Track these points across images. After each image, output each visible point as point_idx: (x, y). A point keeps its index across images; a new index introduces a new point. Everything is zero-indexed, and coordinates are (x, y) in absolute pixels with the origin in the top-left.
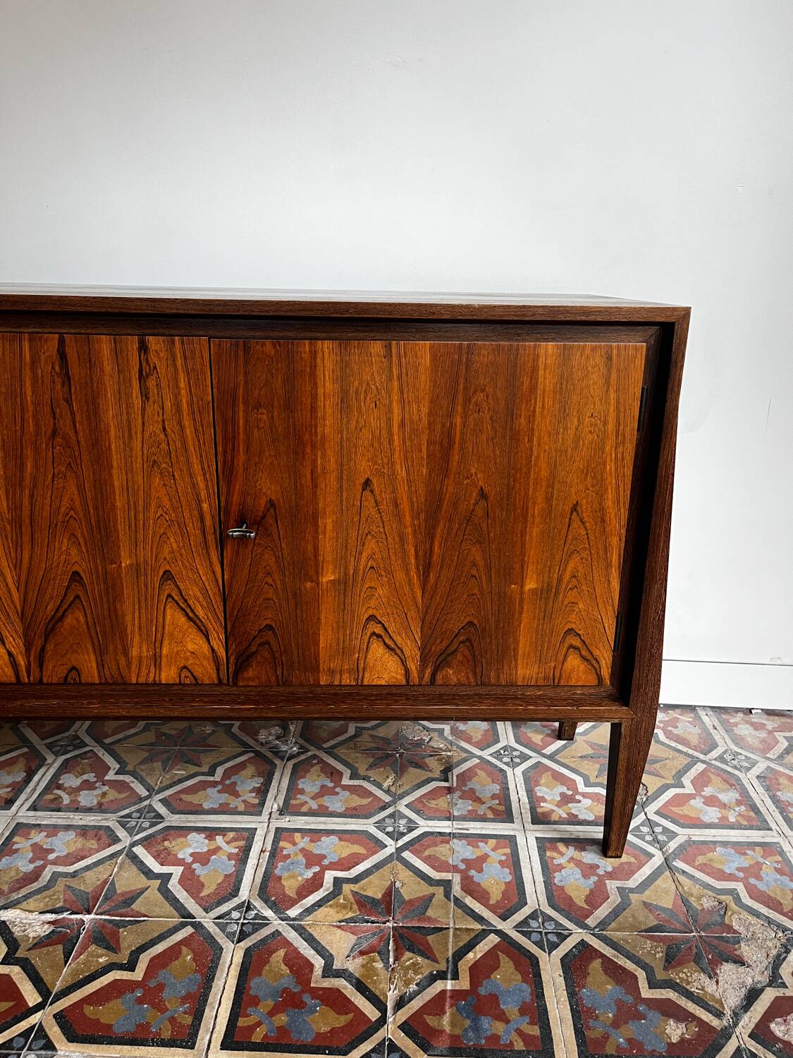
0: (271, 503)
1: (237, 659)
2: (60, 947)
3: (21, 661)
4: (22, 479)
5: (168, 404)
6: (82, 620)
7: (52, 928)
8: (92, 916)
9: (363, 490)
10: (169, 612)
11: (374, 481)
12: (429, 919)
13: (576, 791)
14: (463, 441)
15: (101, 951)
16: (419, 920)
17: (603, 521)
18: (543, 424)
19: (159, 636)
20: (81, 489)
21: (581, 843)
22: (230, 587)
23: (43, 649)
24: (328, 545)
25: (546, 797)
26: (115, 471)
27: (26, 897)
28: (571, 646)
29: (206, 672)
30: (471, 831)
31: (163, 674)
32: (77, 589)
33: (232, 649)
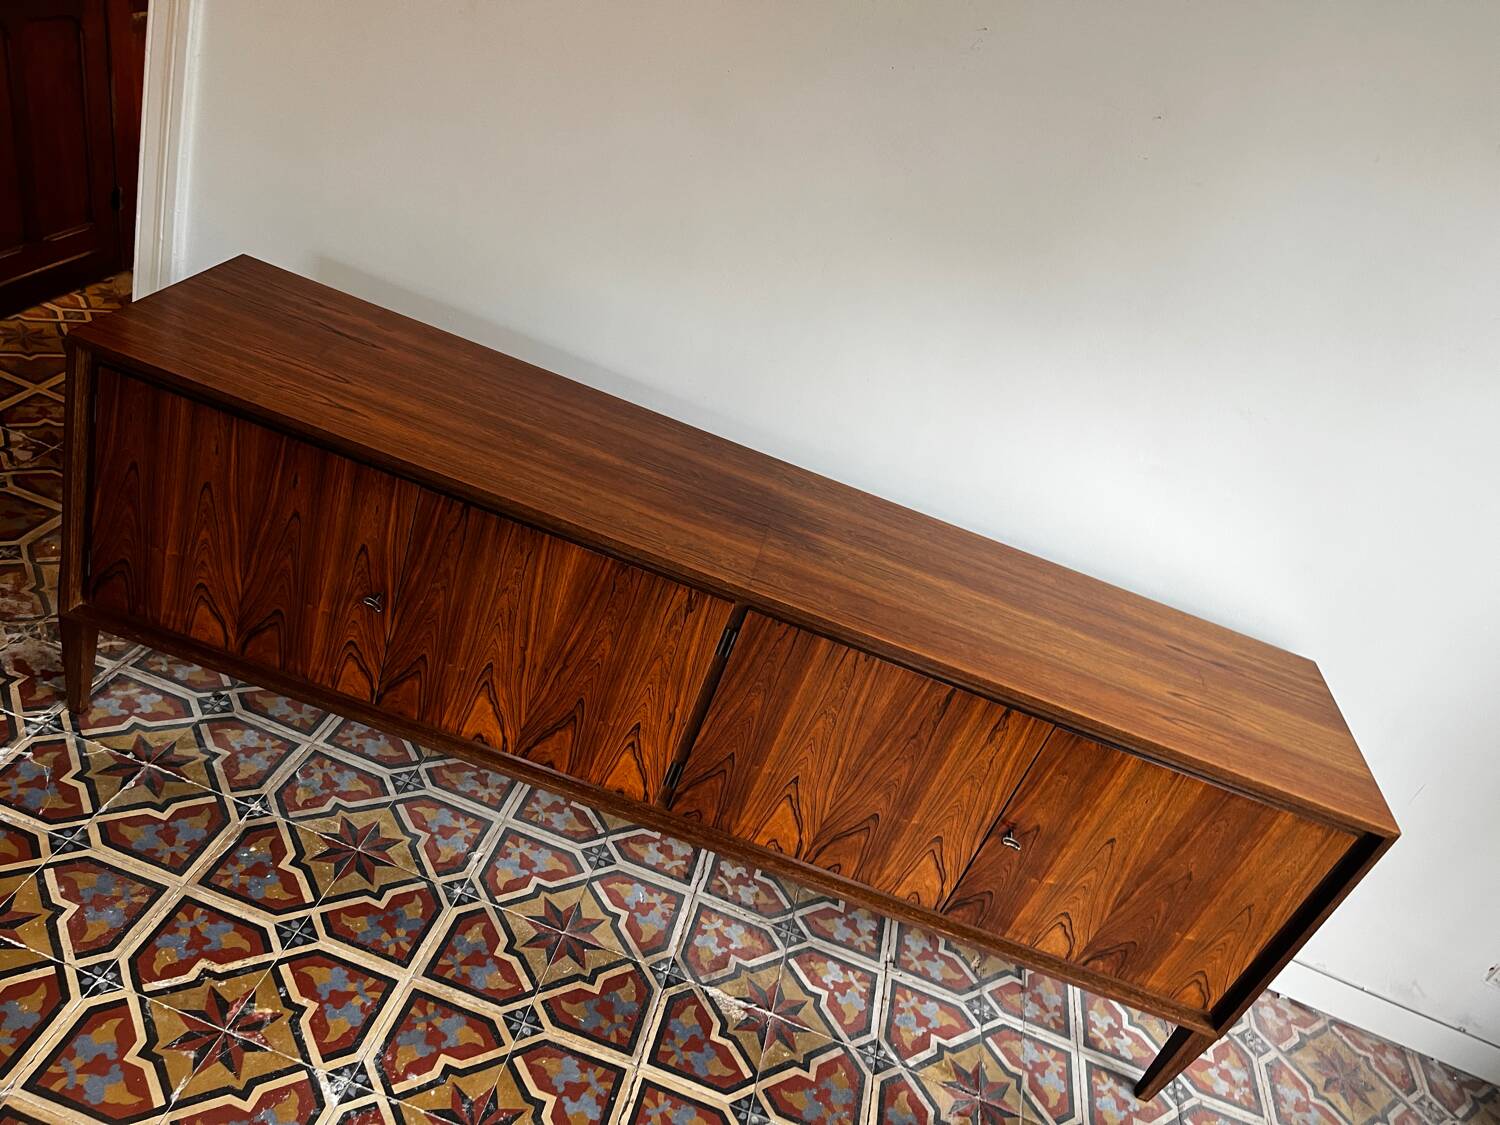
0: (1038, 828)
1: (956, 901)
2: (755, 1034)
3: (806, 846)
4: (875, 752)
5: (1003, 750)
6: (863, 842)
7: (746, 1016)
8: (771, 1014)
9: (1108, 843)
10: (925, 859)
11: (1118, 842)
12: (1005, 1104)
13: (1121, 1025)
14: (1195, 843)
15: (783, 1047)
16: (999, 1102)
17: (1265, 921)
18: (1257, 855)
19: (910, 869)
20: (911, 773)
21: (1121, 1078)
22: (978, 861)
23: (825, 847)
24: (1061, 865)
25: (1097, 1023)
26: (941, 771)
27: (724, 980)
28: (1198, 981)
29: (929, 900)
30: (1037, 1036)
31: (899, 891)
32: (872, 823)
33: (956, 894)
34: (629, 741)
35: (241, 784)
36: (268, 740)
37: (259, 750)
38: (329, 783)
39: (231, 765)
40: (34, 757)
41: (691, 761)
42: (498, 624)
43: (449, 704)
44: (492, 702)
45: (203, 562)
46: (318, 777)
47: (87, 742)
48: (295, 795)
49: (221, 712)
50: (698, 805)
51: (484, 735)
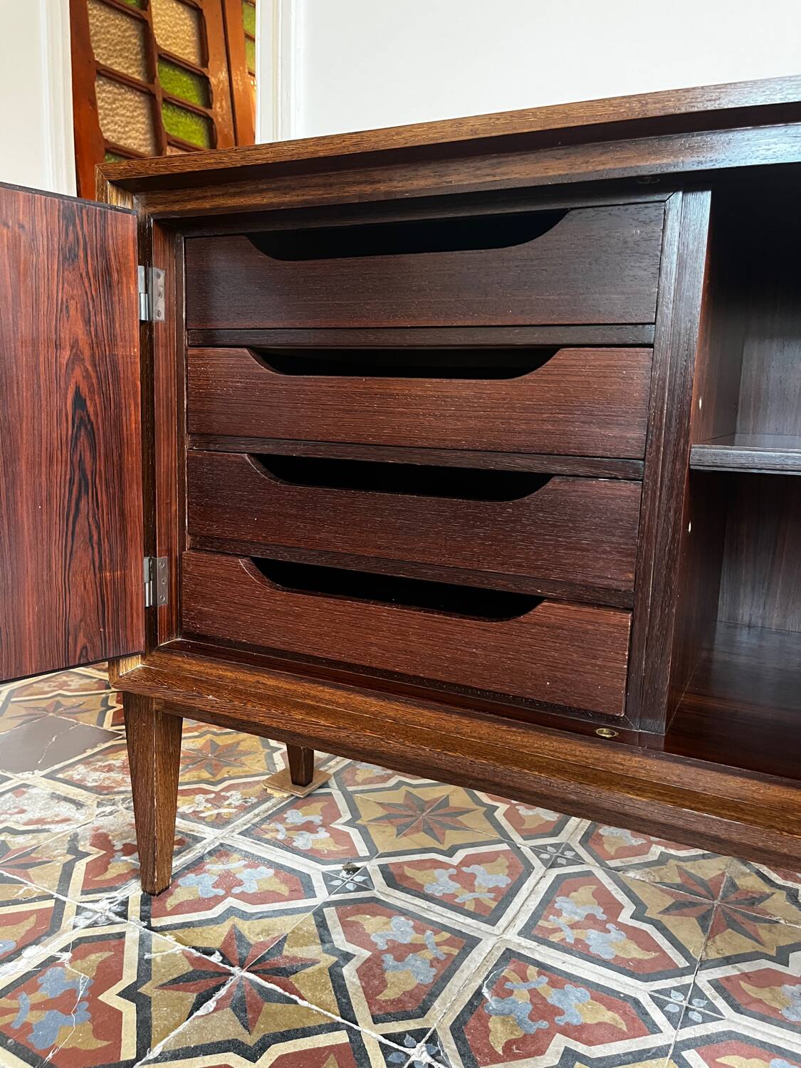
35: (390, 1009)
36: (429, 932)
37: (416, 948)
38: (543, 1010)
39: (372, 973)
40: (71, 961)
46: (521, 998)
47: (156, 937)
48: (487, 1031)
49: (355, 891)
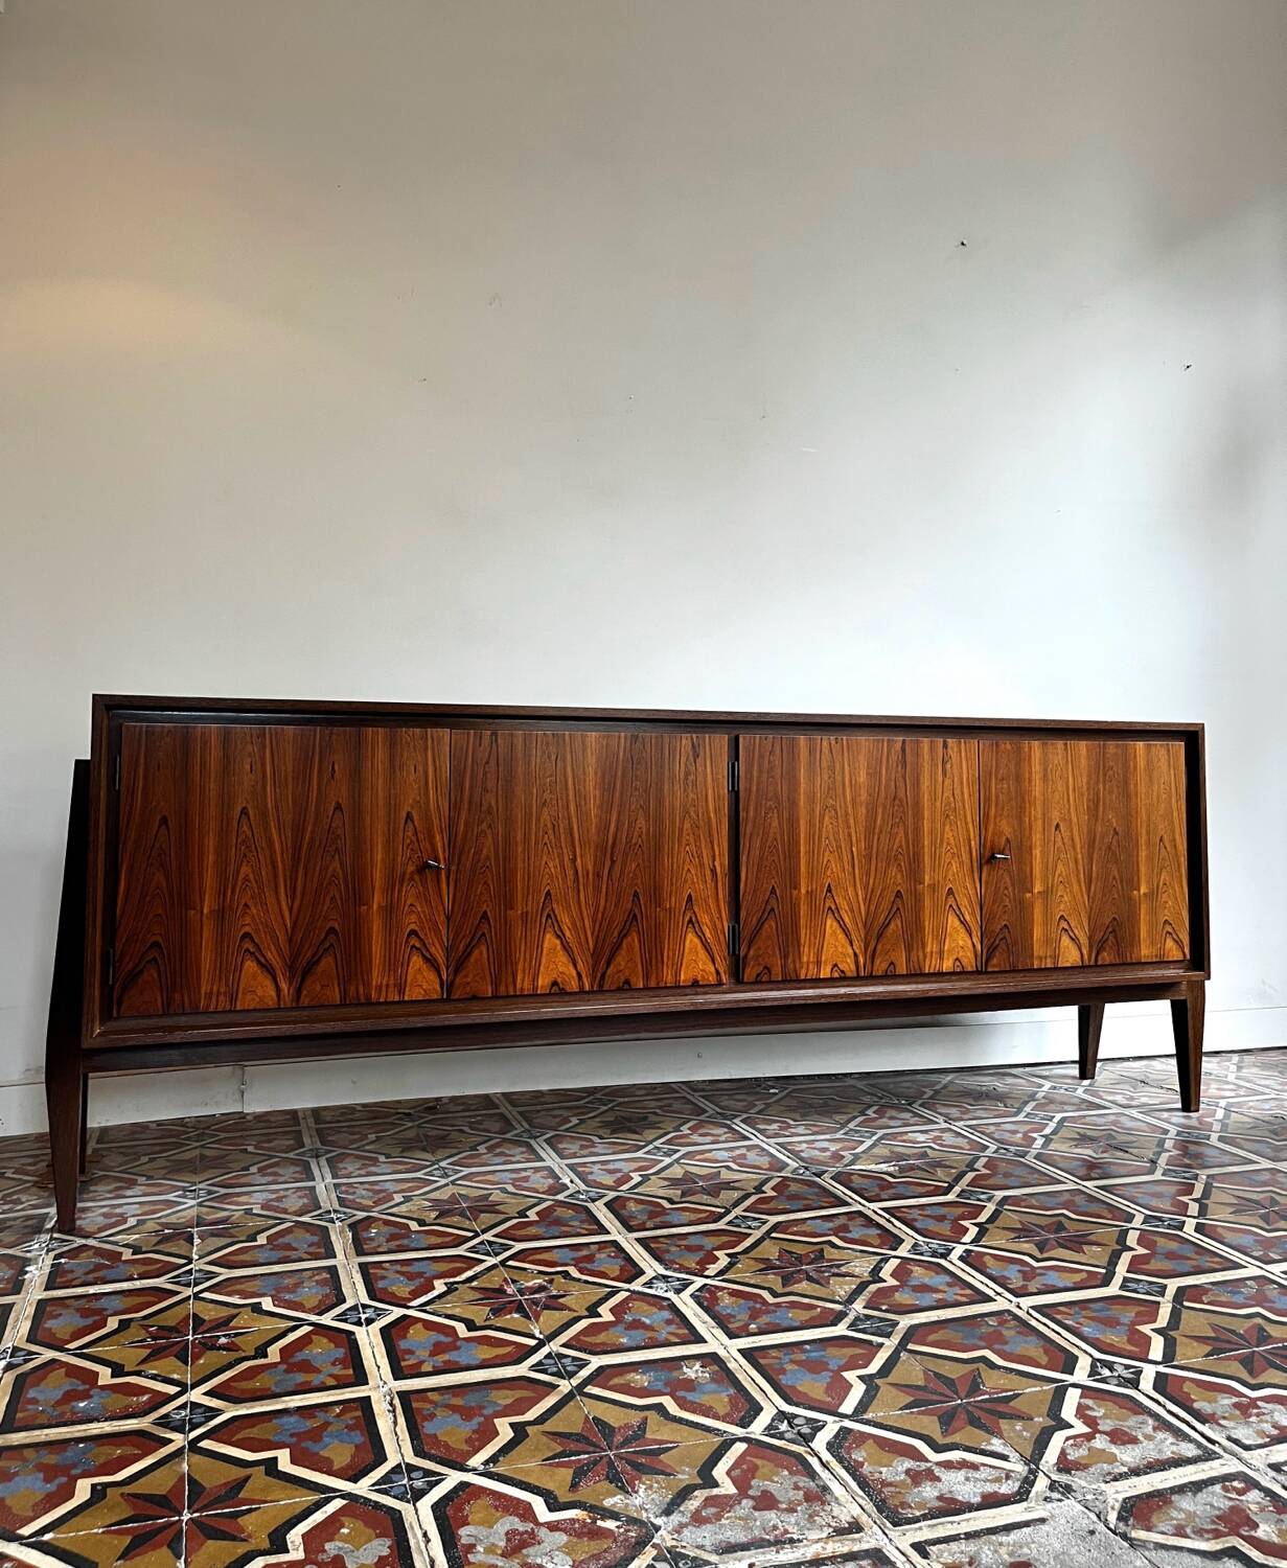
0: (1008, 840)
1: (987, 951)
3: (861, 960)
4: (874, 827)
5: (956, 780)
6: (900, 926)
7: (897, 1167)
8: (912, 1161)
9: (1055, 830)
10: (949, 919)
11: (1061, 825)
14: (1104, 799)
15: (945, 1169)
17: (1175, 846)
18: (1142, 789)
19: (943, 936)
20: (906, 834)
21: (1168, 1110)
22: (984, 900)
23: (875, 948)
24: (1037, 868)
26: (925, 822)
28: (1168, 932)
29: (969, 963)
30: (1091, 1114)
31: (945, 966)
32: (899, 901)
33: (985, 943)
34: (687, 919)
36: (281, 1192)
37: (281, 1197)
41: (743, 914)
42: (546, 844)
43: (519, 959)
44: (558, 937)
45: (246, 905)
50: (764, 959)
51: (559, 980)
